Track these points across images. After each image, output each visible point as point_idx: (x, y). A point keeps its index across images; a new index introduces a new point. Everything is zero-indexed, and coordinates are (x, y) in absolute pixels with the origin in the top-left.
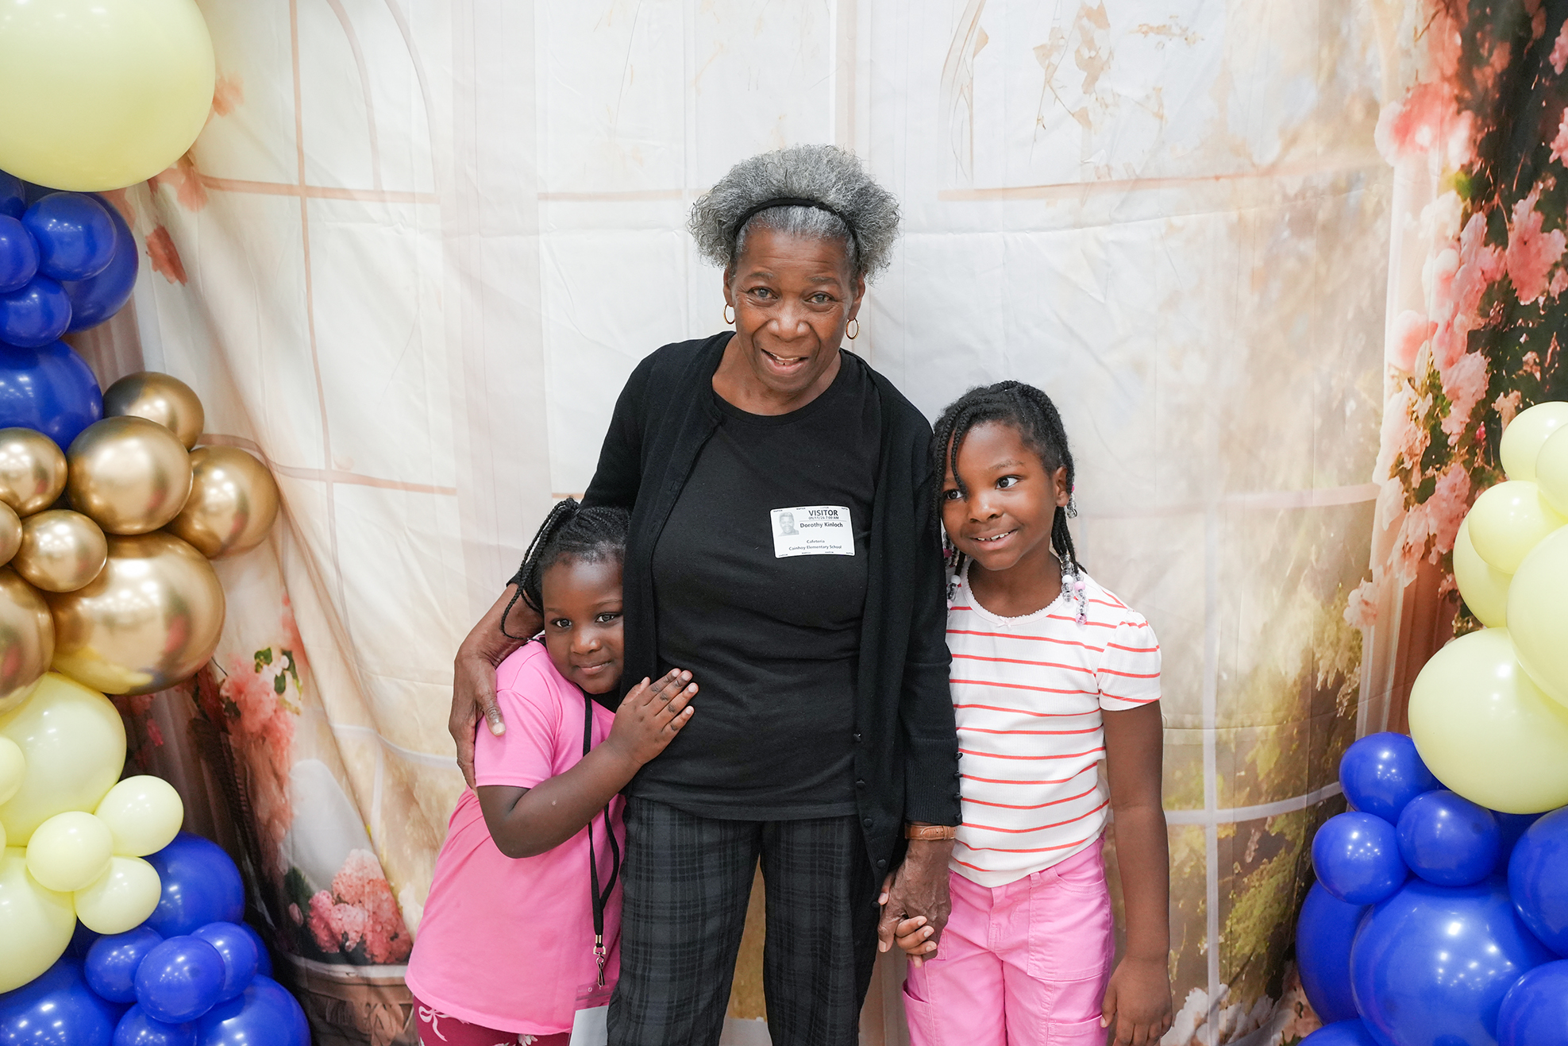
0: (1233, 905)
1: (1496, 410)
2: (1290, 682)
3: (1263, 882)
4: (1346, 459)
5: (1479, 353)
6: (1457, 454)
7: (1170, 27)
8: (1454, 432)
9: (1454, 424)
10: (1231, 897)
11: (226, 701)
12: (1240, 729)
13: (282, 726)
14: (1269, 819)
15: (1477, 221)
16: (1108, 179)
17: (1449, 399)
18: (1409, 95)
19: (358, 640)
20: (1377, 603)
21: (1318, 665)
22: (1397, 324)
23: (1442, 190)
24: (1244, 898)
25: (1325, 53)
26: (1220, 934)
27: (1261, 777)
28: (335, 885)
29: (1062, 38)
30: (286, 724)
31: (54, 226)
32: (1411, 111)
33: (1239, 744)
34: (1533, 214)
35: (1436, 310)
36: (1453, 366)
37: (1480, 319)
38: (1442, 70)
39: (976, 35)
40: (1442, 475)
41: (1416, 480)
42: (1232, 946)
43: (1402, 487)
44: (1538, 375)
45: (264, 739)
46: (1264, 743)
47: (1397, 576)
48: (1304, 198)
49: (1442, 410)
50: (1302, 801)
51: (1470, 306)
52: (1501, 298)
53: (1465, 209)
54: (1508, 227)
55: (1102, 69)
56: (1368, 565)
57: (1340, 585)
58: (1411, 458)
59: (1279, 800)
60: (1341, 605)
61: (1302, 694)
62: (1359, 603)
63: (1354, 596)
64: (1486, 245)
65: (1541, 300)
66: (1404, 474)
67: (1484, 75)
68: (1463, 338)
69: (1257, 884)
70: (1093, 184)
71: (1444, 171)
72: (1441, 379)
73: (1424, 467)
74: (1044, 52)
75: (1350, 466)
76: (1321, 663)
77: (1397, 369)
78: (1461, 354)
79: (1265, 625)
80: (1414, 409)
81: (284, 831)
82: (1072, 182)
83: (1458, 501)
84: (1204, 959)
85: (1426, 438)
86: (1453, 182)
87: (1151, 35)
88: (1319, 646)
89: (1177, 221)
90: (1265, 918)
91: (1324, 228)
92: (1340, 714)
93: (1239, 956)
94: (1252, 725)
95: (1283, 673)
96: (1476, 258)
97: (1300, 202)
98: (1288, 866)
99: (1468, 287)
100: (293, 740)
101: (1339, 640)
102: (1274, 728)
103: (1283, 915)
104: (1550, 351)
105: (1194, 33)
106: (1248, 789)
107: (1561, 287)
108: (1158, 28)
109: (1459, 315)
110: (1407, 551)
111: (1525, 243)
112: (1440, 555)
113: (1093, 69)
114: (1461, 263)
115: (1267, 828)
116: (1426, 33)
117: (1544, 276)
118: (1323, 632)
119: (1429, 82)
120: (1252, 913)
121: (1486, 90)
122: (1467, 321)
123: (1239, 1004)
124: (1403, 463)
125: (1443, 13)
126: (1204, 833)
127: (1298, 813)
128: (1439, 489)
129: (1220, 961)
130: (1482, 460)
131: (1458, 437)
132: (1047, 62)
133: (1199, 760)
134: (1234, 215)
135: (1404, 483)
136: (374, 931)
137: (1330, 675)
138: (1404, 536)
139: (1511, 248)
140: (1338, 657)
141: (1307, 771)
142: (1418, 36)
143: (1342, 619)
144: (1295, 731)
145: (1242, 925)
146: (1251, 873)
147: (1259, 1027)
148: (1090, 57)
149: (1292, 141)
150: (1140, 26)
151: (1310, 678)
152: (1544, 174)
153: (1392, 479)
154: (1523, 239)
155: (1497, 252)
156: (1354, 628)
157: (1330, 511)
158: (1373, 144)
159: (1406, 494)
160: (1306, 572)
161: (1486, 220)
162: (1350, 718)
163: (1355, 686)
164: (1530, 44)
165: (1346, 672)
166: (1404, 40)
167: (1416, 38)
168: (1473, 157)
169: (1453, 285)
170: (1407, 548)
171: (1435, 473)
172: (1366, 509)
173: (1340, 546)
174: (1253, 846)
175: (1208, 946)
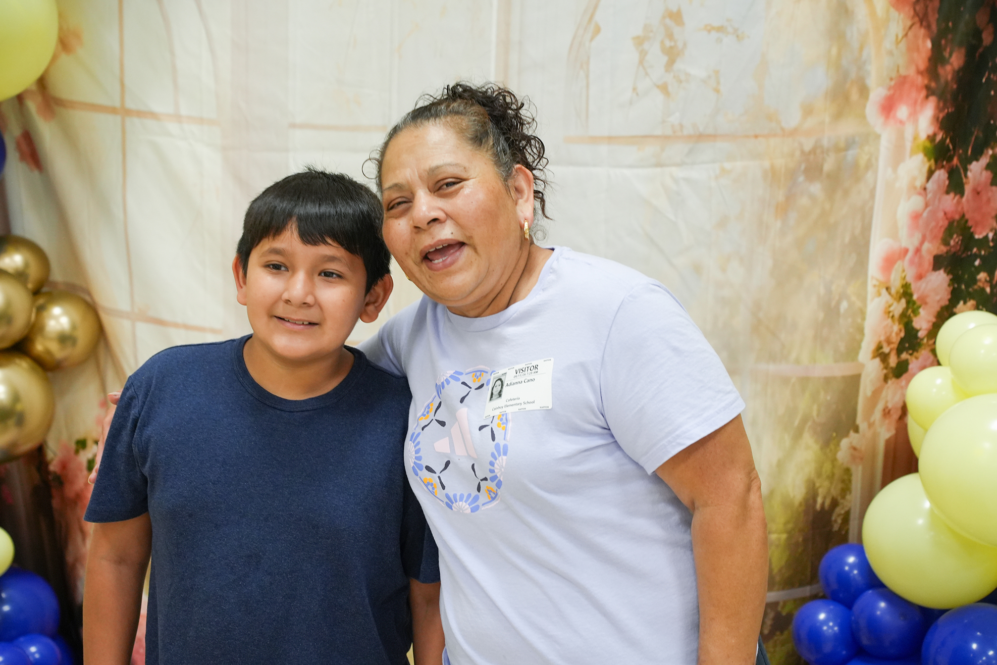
2: (797, 503)
4: (840, 344)
5: (942, 272)
6: (926, 345)
7: (726, 28)
8: (923, 328)
9: (923, 323)
11: (53, 474)
14: (781, 604)
15: (939, 175)
16: (680, 134)
17: (918, 303)
18: (893, 83)
20: (863, 449)
21: (817, 492)
22: (878, 248)
23: (913, 153)
25: (834, 51)
27: (775, 571)
29: (652, 31)
32: (894, 95)
34: (984, 172)
35: (908, 239)
36: (923, 280)
37: (942, 247)
38: (917, 66)
39: (592, 26)
40: (914, 359)
41: (893, 361)
43: (882, 366)
44: (988, 290)
46: (777, 546)
47: (879, 430)
48: (815, 154)
49: (913, 312)
50: (807, 591)
51: (934, 237)
52: (959, 232)
53: (930, 167)
54: (964, 180)
55: (679, 55)
56: (855, 421)
57: (834, 435)
58: (888, 345)
59: (788, 589)
60: (835, 448)
61: (806, 512)
62: (849, 448)
63: (845, 443)
64: (947, 193)
65: (991, 235)
66: (884, 358)
67: (945, 71)
68: (929, 260)
70: (670, 137)
71: (915, 138)
72: (911, 289)
73: (899, 351)
74: (639, 41)
75: (842, 349)
76: (820, 491)
77: (877, 280)
78: (927, 271)
80: (891, 309)
82: (655, 134)
85: (900, 331)
86: (922, 148)
87: (713, 32)
88: (818, 477)
89: (728, 165)
91: (828, 176)
92: (836, 527)
95: (792, 496)
96: (938, 202)
97: (812, 157)
99: (932, 223)
101: (833, 474)
102: (784, 536)
105: (743, 33)
108: (718, 27)
109: (926, 243)
110: (886, 413)
111: (978, 193)
113: (672, 55)
114: (927, 205)
115: (779, 609)
116: (904, 38)
117: (992, 218)
118: (821, 467)
119: (907, 74)
121: (947, 83)
122: (931, 248)
124: (882, 348)
125: (918, 25)
128: (912, 369)
131: (926, 332)
132: (641, 48)
134: (767, 164)
135: (883, 363)
137: (827, 499)
138: (885, 402)
139: (967, 197)
140: (833, 486)
141: (809, 569)
142: (899, 40)
143: (836, 459)
144: (801, 539)
148: (670, 46)
149: (808, 111)
150: (706, 25)
151: (812, 501)
152: (992, 144)
153: (874, 360)
154: (976, 189)
155: (956, 198)
156: (845, 466)
157: (828, 381)
158: (865, 116)
159: (885, 371)
160: (809, 424)
161: (947, 175)
162: (843, 532)
163: (847, 509)
164: (981, 50)
165: (839, 498)
166: (888, 44)
167: (897, 43)
168: (937, 130)
169: (921, 222)
170: (887, 411)
171: (908, 357)
172: (854, 381)
173: (834, 406)
174: (769, 622)
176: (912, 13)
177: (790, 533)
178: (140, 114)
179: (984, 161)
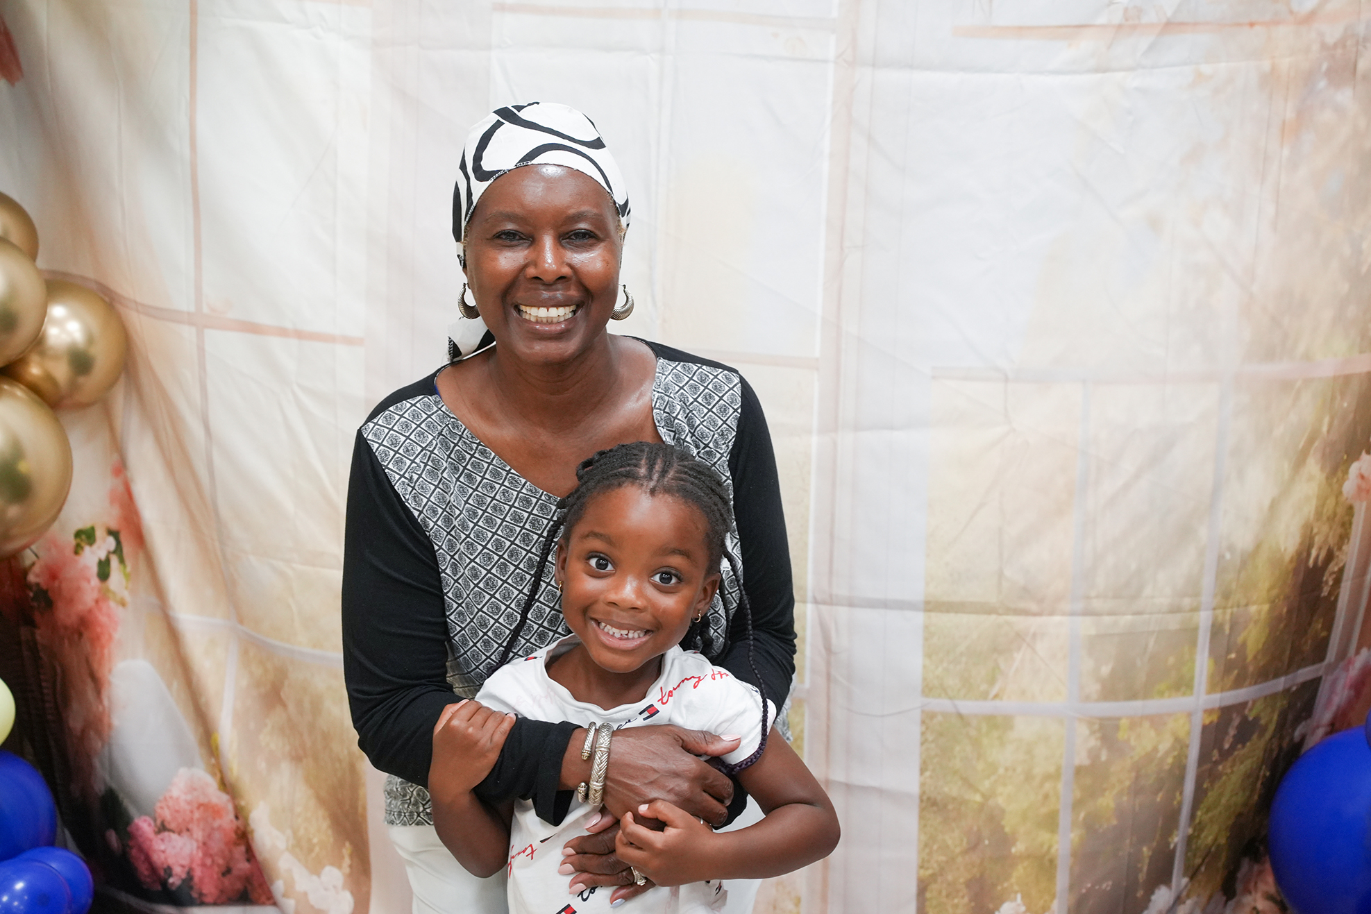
0: (1206, 795)
2: (1287, 558)
3: (1235, 769)
10: (1205, 786)
11: (34, 589)
12: (1235, 609)
13: (103, 619)
14: (1250, 704)
16: (1137, 22)
19: (225, 512)
21: (1314, 541)
24: (1216, 786)
26: (1189, 826)
27: (1250, 657)
28: (159, 811)
30: (109, 616)
33: (1234, 625)
42: (1198, 837)
45: (80, 635)
46: (1256, 622)
48: (1344, 46)
50: (1280, 684)
57: (1345, 457)
59: (1261, 683)
60: (1343, 476)
61: (1296, 571)
62: (1358, 478)
63: (1354, 468)
69: (1229, 771)
70: (1120, 26)
76: (1317, 539)
79: (1273, 501)
81: (100, 745)
82: (1098, 23)
84: (1172, 854)
88: (1318, 520)
90: (1230, 807)
91: (1364, 79)
92: (1325, 593)
93: (1202, 847)
94: (1247, 605)
95: (1283, 549)
97: (1339, 51)
98: (1258, 753)
100: (117, 636)
101: (1335, 514)
102: (1266, 607)
103: (1245, 804)
106: (1236, 672)
115: (1246, 712)
118: (1323, 505)
120: (1219, 802)
123: (1196, 899)
126: (1190, 720)
127: (1274, 696)
129: (1186, 853)
133: (1193, 643)
134: (1266, 65)
136: (203, 865)
137: (1322, 552)
140: (1331, 533)
141: (1288, 653)
143: (1340, 493)
144: (1285, 610)
145: (1210, 814)
146: (1226, 760)
151: (1305, 554)
156: (1349, 503)
157: (1347, 379)
160: (1316, 444)
162: (1332, 598)
163: (1341, 565)
165: (1335, 549)
173: (1351, 416)
174: (1232, 732)
175: (1177, 839)
177: (1272, 602)
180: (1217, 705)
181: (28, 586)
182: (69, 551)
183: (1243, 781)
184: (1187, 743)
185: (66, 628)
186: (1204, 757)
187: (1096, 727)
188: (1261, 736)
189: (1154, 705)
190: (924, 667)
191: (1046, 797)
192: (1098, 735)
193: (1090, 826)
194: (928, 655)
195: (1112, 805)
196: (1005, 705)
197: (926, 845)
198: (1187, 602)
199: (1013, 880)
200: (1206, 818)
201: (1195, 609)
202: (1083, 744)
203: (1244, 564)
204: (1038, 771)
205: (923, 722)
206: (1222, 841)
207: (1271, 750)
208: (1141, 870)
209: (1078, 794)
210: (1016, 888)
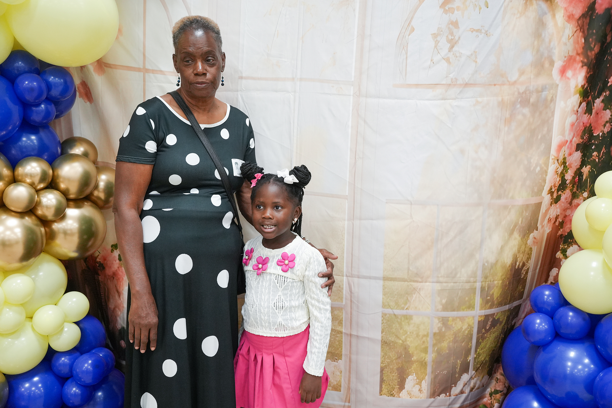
0: (481, 344)
1: (582, 172)
2: (508, 266)
3: (491, 335)
4: (535, 188)
5: (579, 151)
6: (569, 187)
7: (481, 30)
8: (569, 179)
9: (569, 177)
10: (480, 341)
11: (99, 263)
12: (489, 282)
13: (120, 273)
14: (496, 314)
15: (583, 105)
16: (456, 83)
17: (568, 167)
18: (566, 59)
20: (538, 238)
22: (556, 140)
23: (575, 94)
24: (484, 341)
25: (536, 43)
26: (475, 354)
27: (495, 299)
29: (442, 31)
31: (53, 79)
32: (566, 64)
33: (489, 288)
34: (601, 104)
35: (568, 137)
36: (571, 156)
37: (581, 140)
38: (577, 51)
39: (410, 28)
40: (563, 194)
41: (555, 195)
42: (479, 358)
43: (551, 198)
44: (597, 160)
45: (114, 278)
46: (497, 287)
47: (545, 229)
48: (526, 94)
49: (566, 171)
50: (507, 307)
51: (578, 135)
52: (588, 133)
53: (581, 101)
54: (593, 107)
55: (456, 43)
56: (537, 225)
57: (528, 232)
58: (554, 188)
59: (500, 307)
60: (527, 238)
61: (511, 270)
62: (533, 238)
63: (531, 235)
64: (585, 114)
65: (601, 134)
66: (552, 194)
67: (592, 54)
68: (575, 146)
69: (489, 336)
70: (450, 84)
71: (576, 87)
72: (567, 160)
73: (558, 191)
74: (435, 36)
75: (536, 190)
76: (518, 259)
77: (554, 156)
78: (573, 152)
79: (502, 246)
80: (558, 170)
81: (120, 313)
82: (442, 83)
83: (567, 203)
84: (469, 362)
85: (560, 181)
86: (579, 91)
87: (474, 32)
88: (518, 253)
89: (480, 99)
90: (490, 348)
91: (533, 104)
92: (522, 276)
93: (480, 361)
94: (493, 281)
96: (582, 118)
97: (524, 95)
98: (499, 330)
99: (578, 128)
101: (525, 251)
102: (501, 282)
103: (496, 347)
104: (602, 152)
105: (489, 33)
106: (490, 303)
107: (608, 130)
108: (477, 30)
109: (574, 138)
110: (550, 220)
111: (597, 114)
112: (559, 222)
113: (453, 43)
114: (577, 120)
116: (572, 37)
117: (603, 126)
118: (520, 248)
119: (572, 55)
120: (486, 346)
121: (592, 60)
122: (577, 140)
123: (478, 377)
124: (552, 189)
125: (579, 31)
126: (474, 319)
127: (506, 310)
128: (562, 199)
129: (474, 363)
130: (576, 189)
131: (570, 181)
132: (436, 40)
133: (475, 293)
134: (500, 99)
135: (551, 197)
137: (521, 263)
138: (549, 215)
139: (593, 115)
140: (524, 257)
141: (509, 297)
142: (570, 38)
143: (527, 244)
144: (508, 283)
145: (482, 351)
146: (488, 332)
147: (484, 386)
148: (452, 39)
149: (522, 73)
150: (470, 29)
151: (514, 264)
152: (606, 90)
153: (548, 195)
154: (597, 112)
155: (588, 116)
156: (530, 247)
157: (527, 206)
158: (552, 75)
159: (551, 200)
160: (517, 227)
161: (586, 105)
162: (525, 279)
163: (528, 267)
164: (606, 44)
165: (526, 262)
166: (564, 39)
167: (569, 40)
168: (585, 83)
169: (574, 127)
170: (549, 220)
171: (561, 193)
172: (539, 205)
173: (529, 218)
174: (489, 323)
175: (471, 358)
176: (577, 24)
177: (503, 280)
178: (153, 71)
179: (602, 98)
180: (484, 314)
181: (97, 262)
182: (110, 251)
183: (494, 339)
184: (473, 326)
185: (109, 276)
186: (479, 332)
187: (441, 320)
188: (500, 325)
189: (461, 313)
190: (383, 298)
191: (424, 342)
192: (441, 323)
193: (439, 352)
194: (384, 294)
195: (446, 346)
196: (411, 312)
197: (383, 356)
198: (472, 279)
199: (412, 369)
200: (481, 352)
201: (475, 282)
202: (436, 326)
203: (492, 267)
204: (421, 333)
205: (382, 317)
206: (487, 359)
207: (504, 329)
208: (457, 368)
209: (435, 342)
210: (413, 371)
